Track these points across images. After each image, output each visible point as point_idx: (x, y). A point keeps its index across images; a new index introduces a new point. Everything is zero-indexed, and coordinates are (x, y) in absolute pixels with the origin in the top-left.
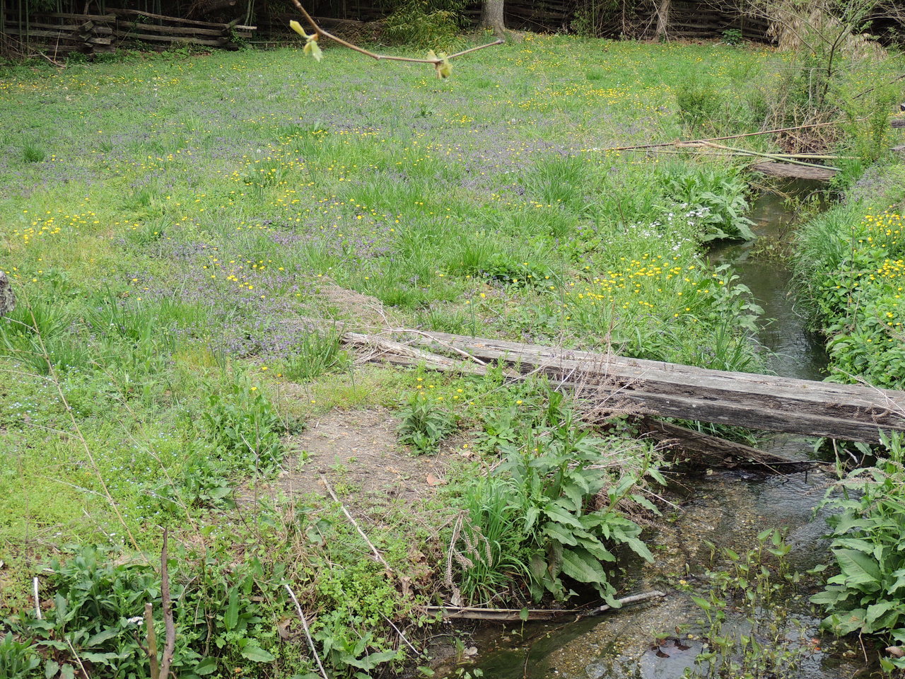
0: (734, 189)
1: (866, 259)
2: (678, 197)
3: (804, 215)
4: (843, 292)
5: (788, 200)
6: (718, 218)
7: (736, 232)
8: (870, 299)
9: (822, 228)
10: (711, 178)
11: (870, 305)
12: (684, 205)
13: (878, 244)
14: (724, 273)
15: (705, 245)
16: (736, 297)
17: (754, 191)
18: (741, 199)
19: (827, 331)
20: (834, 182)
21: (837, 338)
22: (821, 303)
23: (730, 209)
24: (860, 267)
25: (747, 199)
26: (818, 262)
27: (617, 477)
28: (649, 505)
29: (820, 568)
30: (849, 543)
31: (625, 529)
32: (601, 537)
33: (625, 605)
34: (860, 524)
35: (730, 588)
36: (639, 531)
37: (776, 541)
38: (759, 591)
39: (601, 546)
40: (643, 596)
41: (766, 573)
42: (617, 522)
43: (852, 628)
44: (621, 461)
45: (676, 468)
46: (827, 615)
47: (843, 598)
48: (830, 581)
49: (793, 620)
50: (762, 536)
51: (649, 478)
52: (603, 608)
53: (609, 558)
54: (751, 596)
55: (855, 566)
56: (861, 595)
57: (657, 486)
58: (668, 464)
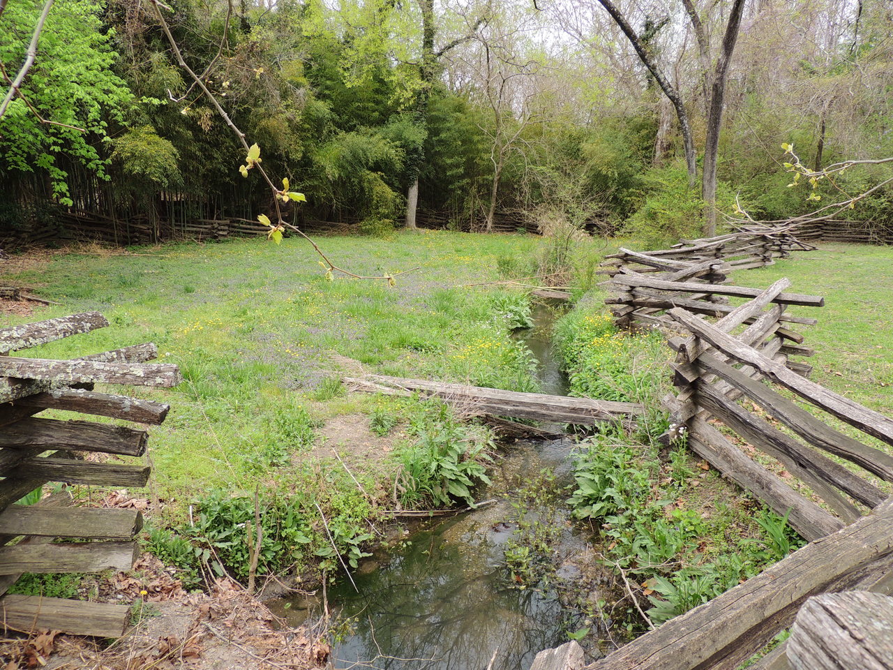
0: (524, 304)
1: (586, 337)
2: (499, 308)
3: (557, 315)
4: (576, 353)
5: (549, 308)
6: (517, 318)
7: (526, 324)
8: (588, 356)
9: (565, 322)
10: (514, 299)
11: (589, 359)
12: (502, 312)
13: (592, 330)
14: (520, 345)
15: (512, 330)
16: (527, 356)
17: (533, 304)
18: (527, 308)
19: (568, 371)
20: (570, 300)
21: (574, 374)
22: (566, 358)
23: (522, 313)
24: (583, 341)
25: (530, 308)
26: (564, 339)
27: (474, 444)
28: (488, 458)
29: (570, 486)
30: (583, 474)
31: (477, 470)
32: (467, 474)
33: (479, 507)
34: (587, 465)
35: (528, 497)
36: (484, 471)
37: (549, 474)
38: (542, 498)
39: (467, 479)
40: (487, 502)
41: (545, 490)
42: (474, 467)
43: (586, 516)
44: (475, 437)
45: (501, 440)
46: (573, 509)
47: (581, 501)
48: (575, 493)
49: (558, 512)
50: (542, 471)
51: (488, 445)
52: (468, 509)
53: (471, 484)
54: (538, 501)
55: (586, 485)
56: (589, 499)
57: (492, 448)
58: (497, 438)
